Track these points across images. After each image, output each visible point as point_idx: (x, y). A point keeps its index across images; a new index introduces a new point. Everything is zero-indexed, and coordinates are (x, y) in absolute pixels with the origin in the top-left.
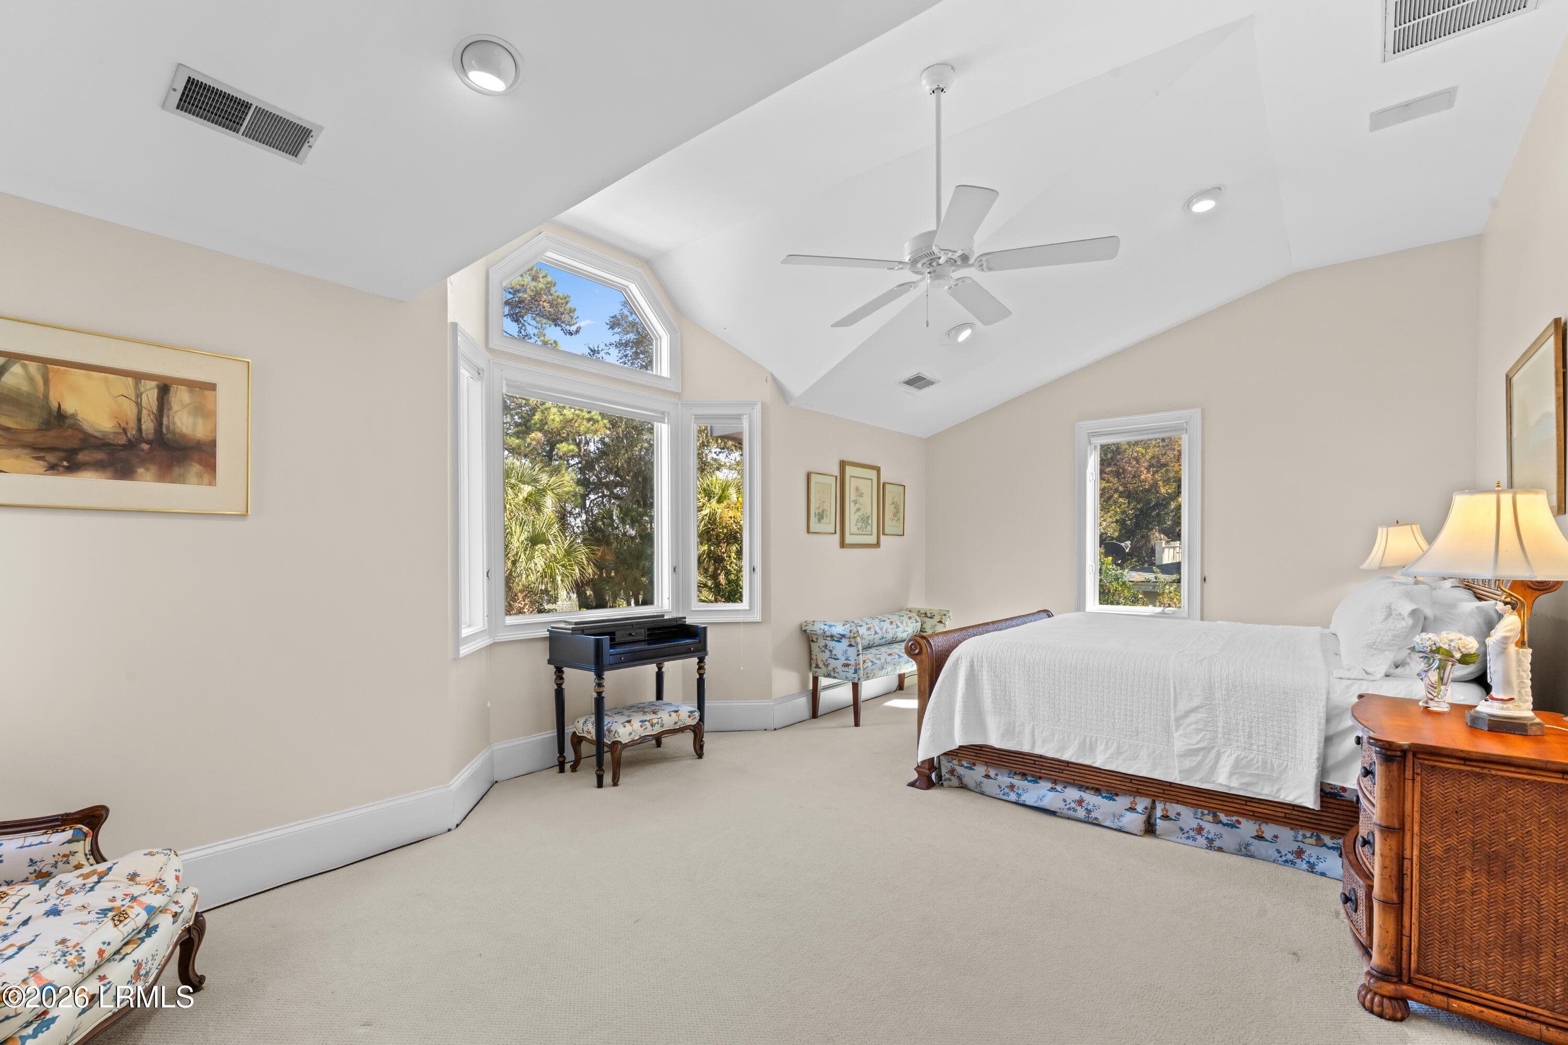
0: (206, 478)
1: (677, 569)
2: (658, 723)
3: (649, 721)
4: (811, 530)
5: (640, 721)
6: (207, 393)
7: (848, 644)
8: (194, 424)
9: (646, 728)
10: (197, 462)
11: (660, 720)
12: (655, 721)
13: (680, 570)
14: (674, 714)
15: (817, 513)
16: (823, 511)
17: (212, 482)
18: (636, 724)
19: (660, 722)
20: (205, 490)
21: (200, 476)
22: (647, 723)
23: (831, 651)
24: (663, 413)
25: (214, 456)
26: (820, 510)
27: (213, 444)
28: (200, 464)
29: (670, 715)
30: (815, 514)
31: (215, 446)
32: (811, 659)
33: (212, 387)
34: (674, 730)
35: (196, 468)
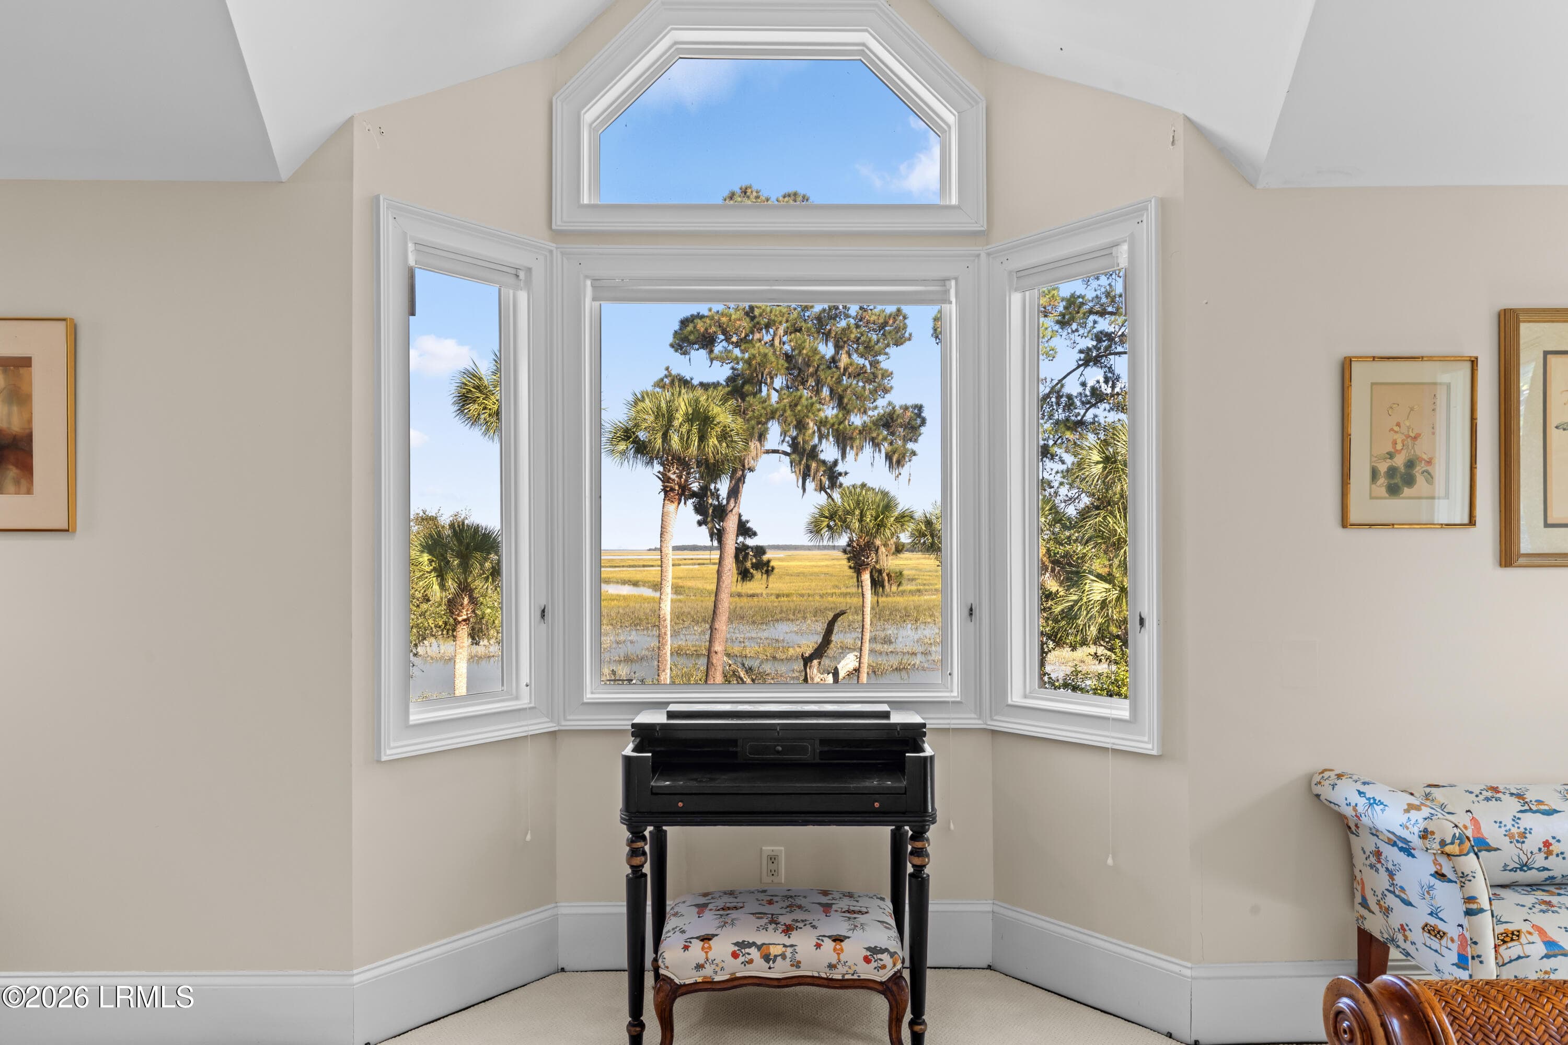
0: (24, 482)
1: (976, 612)
2: (783, 956)
3: (759, 948)
4: (1353, 517)
5: (737, 944)
6: (22, 371)
7: (1433, 869)
8: (9, 415)
9: (751, 962)
10: (13, 465)
11: (789, 950)
12: (775, 951)
13: (984, 612)
14: (828, 945)
15: (1383, 467)
16: (1410, 464)
17: (29, 491)
18: (722, 948)
19: (788, 955)
20: (21, 500)
21: (17, 482)
22: (753, 950)
23: (1391, 874)
24: (944, 281)
25: (30, 454)
26: (1399, 461)
27: (29, 438)
28: (17, 467)
29: (818, 946)
30: (1374, 474)
31: (31, 440)
32: (1353, 878)
33: (26, 362)
34: (827, 979)
35: (12, 472)
